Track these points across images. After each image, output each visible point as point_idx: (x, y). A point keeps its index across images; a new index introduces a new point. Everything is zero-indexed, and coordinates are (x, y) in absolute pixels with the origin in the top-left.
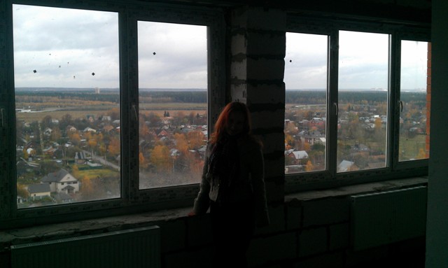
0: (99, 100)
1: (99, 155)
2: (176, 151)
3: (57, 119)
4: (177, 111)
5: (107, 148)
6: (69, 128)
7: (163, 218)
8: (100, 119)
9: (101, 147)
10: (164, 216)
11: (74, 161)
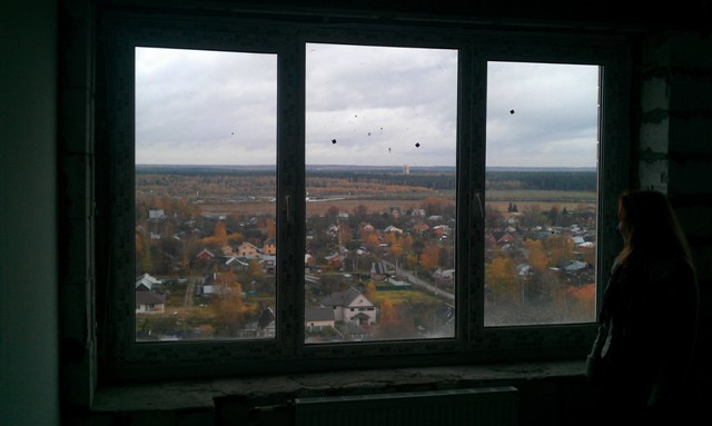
0: (408, 184)
1: (406, 268)
2: (528, 267)
3: (346, 212)
4: (530, 204)
5: (419, 259)
6: (364, 226)
7: (522, 376)
8: (409, 212)
9: (409, 257)
10: (524, 372)
11: (369, 277)
